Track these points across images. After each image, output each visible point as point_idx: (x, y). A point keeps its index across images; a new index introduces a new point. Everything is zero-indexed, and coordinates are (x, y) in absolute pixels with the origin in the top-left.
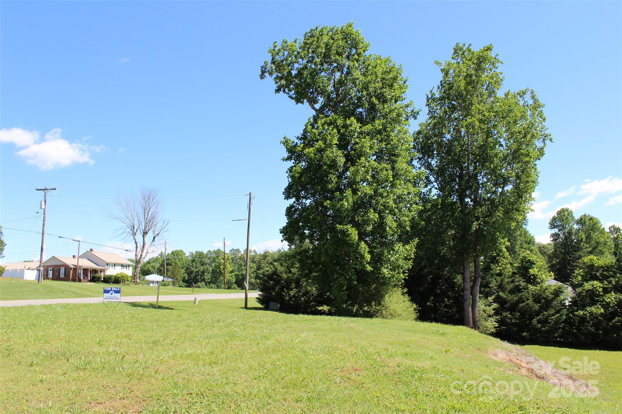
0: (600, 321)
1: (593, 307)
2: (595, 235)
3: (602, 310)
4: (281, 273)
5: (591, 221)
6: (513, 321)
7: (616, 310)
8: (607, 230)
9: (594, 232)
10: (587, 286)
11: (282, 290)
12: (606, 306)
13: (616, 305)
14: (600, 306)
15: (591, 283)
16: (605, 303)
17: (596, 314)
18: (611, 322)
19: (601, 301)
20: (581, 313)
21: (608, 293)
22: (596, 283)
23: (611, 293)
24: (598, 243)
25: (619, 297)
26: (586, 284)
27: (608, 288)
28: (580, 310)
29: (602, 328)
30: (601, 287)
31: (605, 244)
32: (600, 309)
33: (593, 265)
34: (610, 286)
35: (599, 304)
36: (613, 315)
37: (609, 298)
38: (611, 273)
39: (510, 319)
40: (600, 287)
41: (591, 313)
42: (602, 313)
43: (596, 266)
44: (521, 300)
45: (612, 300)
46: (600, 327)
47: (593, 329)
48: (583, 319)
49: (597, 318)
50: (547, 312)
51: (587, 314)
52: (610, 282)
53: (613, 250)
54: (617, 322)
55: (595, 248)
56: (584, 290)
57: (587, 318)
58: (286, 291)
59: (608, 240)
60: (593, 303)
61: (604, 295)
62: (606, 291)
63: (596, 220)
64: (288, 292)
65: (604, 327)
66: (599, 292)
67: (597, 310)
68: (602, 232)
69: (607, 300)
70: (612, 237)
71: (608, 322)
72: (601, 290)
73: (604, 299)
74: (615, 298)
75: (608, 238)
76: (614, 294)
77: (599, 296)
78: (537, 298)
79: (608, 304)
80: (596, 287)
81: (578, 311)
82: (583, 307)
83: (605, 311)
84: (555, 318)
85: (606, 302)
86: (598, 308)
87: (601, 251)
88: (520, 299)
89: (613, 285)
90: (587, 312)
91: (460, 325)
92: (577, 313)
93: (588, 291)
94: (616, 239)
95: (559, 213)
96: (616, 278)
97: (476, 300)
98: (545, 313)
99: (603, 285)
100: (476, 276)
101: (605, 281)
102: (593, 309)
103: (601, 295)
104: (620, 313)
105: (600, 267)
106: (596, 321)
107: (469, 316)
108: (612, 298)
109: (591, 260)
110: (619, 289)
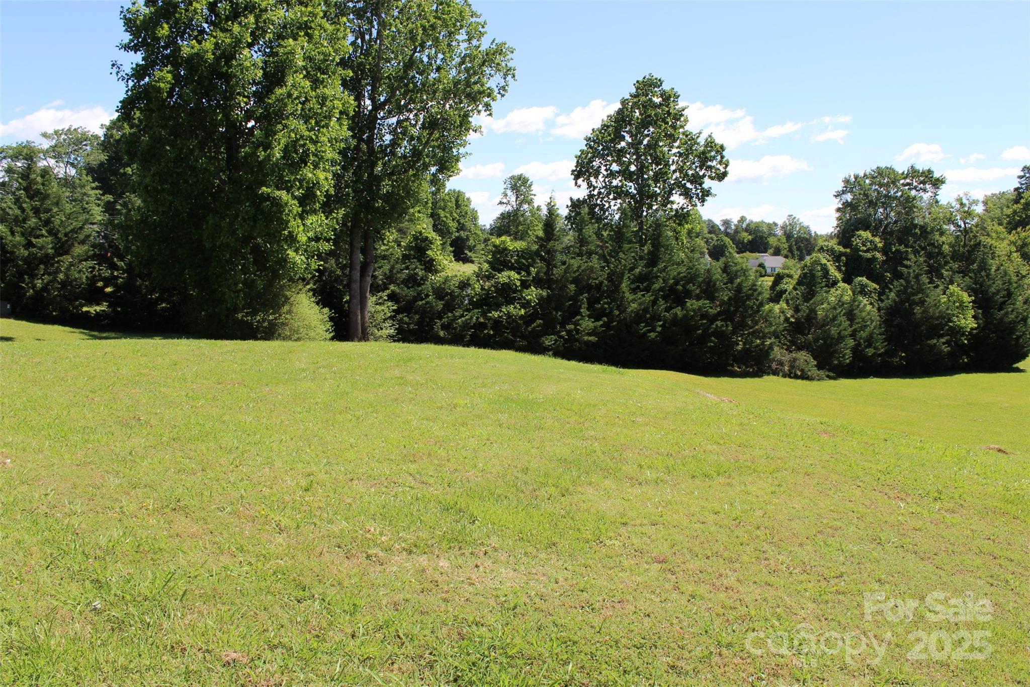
0: (519, 326)
1: (510, 307)
3: (522, 311)
4: (14, 246)
6: (412, 326)
7: (537, 311)
10: (502, 278)
11: (20, 275)
12: (526, 305)
13: (537, 304)
14: (519, 306)
15: (505, 273)
16: (524, 301)
17: (514, 316)
18: (531, 326)
19: (519, 299)
20: (495, 314)
21: (527, 288)
22: (514, 275)
23: (531, 288)
25: (540, 294)
26: (500, 275)
27: (527, 281)
28: (494, 310)
32: (520, 309)
33: (506, 249)
34: (530, 278)
35: (518, 303)
36: (534, 317)
37: (529, 294)
38: (529, 260)
39: (406, 323)
40: (517, 280)
41: (509, 315)
42: (522, 315)
43: (509, 250)
44: (418, 297)
45: (533, 298)
46: (518, 334)
47: (511, 335)
48: (498, 323)
49: (516, 322)
50: (452, 313)
52: (529, 274)
54: (538, 326)
56: (498, 283)
57: (503, 321)
58: (27, 280)
60: (510, 301)
61: (523, 290)
62: (525, 285)
64: (32, 282)
65: (522, 333)
66: (517, 286)
67: (516, 310)
69: (527, 298)
71: (527, 326)
72: (518, 283)
73: (523, 297)
74: (536, 295)
76: (534, 289)
77: (515, 291)
78: (440, 293)
79: (529, 302)
80: (513, 280)
81: (491, 312)
82: (498, 307)
83: (525, 313)
84: (462, 321)
86: (516, 308)
88: (419, 294)
89: (533, 278)
90: (502, 313)
92: (490, 315)
93: (503, 284)
96: (535, 268)
97: (366, 297)
98: (450, 314)
99: (522, 277)
100: (368, 260)
101: (522, 271)
102: (511, 309)
103: (518, 291)
104: (541, 314)
105: (516, 252)
106: (514, 325)
107: (357, 320)
108: (533, 294)
109: (503, 242)
110: (538, 282)
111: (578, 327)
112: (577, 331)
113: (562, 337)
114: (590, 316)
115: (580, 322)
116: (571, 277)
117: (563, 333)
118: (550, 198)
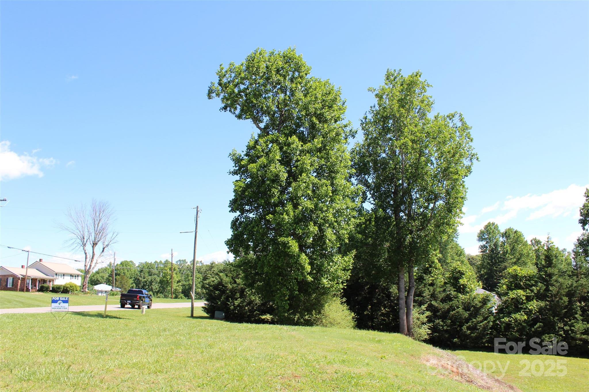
0: (524, 327)
1: (517, 314)
2: (519, 247)
3: (526, 317)
4: (226, 283)
5: (515, 234)
6: (445, 328)
7: (538, 317)
8: (529, 243)
9: (518, 244)
10: (512, 294)
11: (227, 299)
12: (529, 313)
13: (537, 312)
14: (523, 313)
15: (515, 291)
16: (527, 310)
17: (520, 321)
18: (534, 327)
19: (525, 309)
20: (506, 319)
21: (530, 301)
22: (521, 292)
23: (533, 301)
24: (521, 255)
25: (540, 305)
27: (531, 296)
28: (506, 316)
29: (526, 334)
30: (525, 296)
31: (528, 256)
32: (524, 316)
33: (517, 275)
34: (533, 294)
35: (523, 312)
36: (535, 321)
37: (531, 305)
38: (533, 282)
39: (442, 326)
40: (523, 295)
41: (516, 320)
42: (525, 320)
43: (519, 276)
44: (452, 308)
45: (534, 307)
46: (524, 333)
47: (518, 334)
48: (508, 326)
49: (521, 324)
50: (476, 319)
51: (512, 320)
52: (532, 291)
53: (534, 261)
54: (539, 328)
55: (519, 259)
56: (509, 298)
57: (512, 324)
58: (231, 301)
59: (530, 252)
60: (517, 310)
61: (527, 302)
62: (529, 299)
63: (519, 234)
64: (233, 302)
65: (527, 332)
66: (523, 300)
67: (521, 316)
68: (525, 244)
69: (530, 308)
70: (534, 249)
71: (531, 327)
72: (524, 298)
73: (527, 307)
74: (536, 306)
75: (530, 250)
76: (535, 302)
77: (522, 303)
78: (467, 307)
79: (531, 311)
80: (520, 296)
81: (504, 318)
82: (509, 314)
83: (528, 318)
84: (483, 325)
85: (529, 309)
86: (521, 315)
87: (524, 262)
88: (451, 307)
89: (535, 294)
90: (512, 319)
91: (395, 332)
92: (503, 320)
93: (512, 299)
94: (537, 251)
95: (486, 227)
96: (537, 287)
97: (410, 309)
98: (474, 320)
99: (526, 293)
100: (411, 286)
101: (527, 290)
102: (518, 316)
103: (524, 303)
104: (541, 319)
105: (523, 277)
106: (520, 327)
107: (403, 323)
108: (534, 305)
109: (515, 270)
110: (540, 297)
111: (573, 328)
112: (572, 331)
113: (561, 335)
114: (583, 320)
115: (575, 324)
116: (564, 292)
117: (562, 333)
118: (548, 238)
